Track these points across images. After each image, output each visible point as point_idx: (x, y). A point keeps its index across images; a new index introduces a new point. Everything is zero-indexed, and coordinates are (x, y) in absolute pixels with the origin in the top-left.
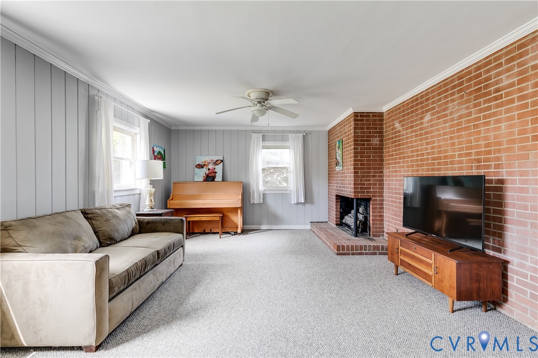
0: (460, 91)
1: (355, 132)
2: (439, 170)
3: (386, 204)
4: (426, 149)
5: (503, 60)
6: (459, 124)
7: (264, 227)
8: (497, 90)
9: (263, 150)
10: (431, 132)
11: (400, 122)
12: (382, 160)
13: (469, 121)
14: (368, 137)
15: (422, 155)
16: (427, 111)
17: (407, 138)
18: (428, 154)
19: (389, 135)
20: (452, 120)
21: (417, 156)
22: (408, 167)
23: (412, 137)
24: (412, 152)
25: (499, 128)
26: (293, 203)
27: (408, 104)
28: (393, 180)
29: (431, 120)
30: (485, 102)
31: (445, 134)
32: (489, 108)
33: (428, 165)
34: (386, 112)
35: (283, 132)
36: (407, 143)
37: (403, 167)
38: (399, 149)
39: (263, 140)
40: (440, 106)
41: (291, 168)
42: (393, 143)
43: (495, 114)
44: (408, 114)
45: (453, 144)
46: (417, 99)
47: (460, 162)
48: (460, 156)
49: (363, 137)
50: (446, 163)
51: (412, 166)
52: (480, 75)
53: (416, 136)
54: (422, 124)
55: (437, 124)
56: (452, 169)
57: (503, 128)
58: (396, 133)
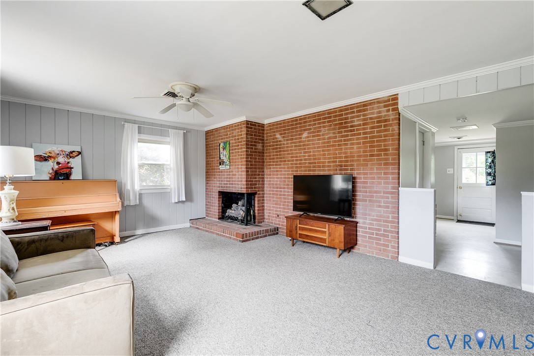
0: (329, 122)
1: (247, 138)
2: (314, 171)
3: (266, 197)
4: (304, 156)
5: (355, 110)
6: (328, 142)
7: (139, 232)
8: (352, 126)
9: (140, 144)
10: (308, 145)
11: (281, 134)
12: (264, 162)
13: (335, 142)
14: (255, 142)
15: (301, 160)
16: (305, 130)
17: (287, 147)
18: (305, 160)
19: (270, 143)
20: (324, 139)
21: (297, 160)
22: (288, 168)
23: (292, 146)
24: (292, 157)
25: (353, 148)
26: (173, 202)
27: (289, 122)
28: (273, 178)
29: (308, 137)
30: (345, 131)
31: (318, 147)
32: (347, 136)
33: (305, 167)
34: (267, 124)
35: (161, 126)
36: (288, 151)
37: (284, 168)
38: (280, 155)
39: (139, 132)
40: (315, 128)
41: (172, 166)
42: (274, 149)
43: (350, 140)
44: (289, 129)
45: (324, 155)
46: (297, 120)
47: (329, 166)
48: (329, 162)
49: (252, 142)
50: (319, 167)
51: (292, 167)
52: (341, 115)
53: (296, 146)
54: (301, 138)
55: (313, 140)
56: (324, 170)
57: (355, 148)
58: (277, 142)
